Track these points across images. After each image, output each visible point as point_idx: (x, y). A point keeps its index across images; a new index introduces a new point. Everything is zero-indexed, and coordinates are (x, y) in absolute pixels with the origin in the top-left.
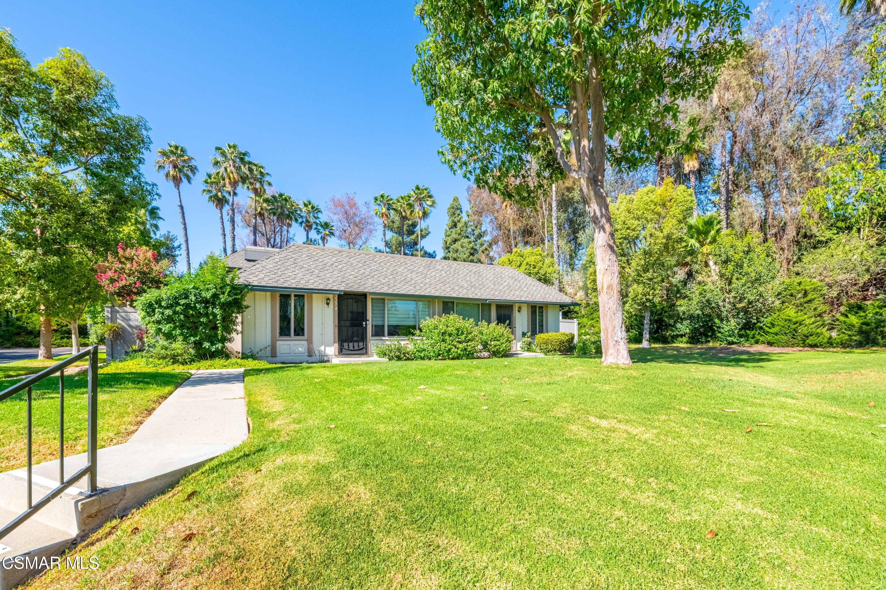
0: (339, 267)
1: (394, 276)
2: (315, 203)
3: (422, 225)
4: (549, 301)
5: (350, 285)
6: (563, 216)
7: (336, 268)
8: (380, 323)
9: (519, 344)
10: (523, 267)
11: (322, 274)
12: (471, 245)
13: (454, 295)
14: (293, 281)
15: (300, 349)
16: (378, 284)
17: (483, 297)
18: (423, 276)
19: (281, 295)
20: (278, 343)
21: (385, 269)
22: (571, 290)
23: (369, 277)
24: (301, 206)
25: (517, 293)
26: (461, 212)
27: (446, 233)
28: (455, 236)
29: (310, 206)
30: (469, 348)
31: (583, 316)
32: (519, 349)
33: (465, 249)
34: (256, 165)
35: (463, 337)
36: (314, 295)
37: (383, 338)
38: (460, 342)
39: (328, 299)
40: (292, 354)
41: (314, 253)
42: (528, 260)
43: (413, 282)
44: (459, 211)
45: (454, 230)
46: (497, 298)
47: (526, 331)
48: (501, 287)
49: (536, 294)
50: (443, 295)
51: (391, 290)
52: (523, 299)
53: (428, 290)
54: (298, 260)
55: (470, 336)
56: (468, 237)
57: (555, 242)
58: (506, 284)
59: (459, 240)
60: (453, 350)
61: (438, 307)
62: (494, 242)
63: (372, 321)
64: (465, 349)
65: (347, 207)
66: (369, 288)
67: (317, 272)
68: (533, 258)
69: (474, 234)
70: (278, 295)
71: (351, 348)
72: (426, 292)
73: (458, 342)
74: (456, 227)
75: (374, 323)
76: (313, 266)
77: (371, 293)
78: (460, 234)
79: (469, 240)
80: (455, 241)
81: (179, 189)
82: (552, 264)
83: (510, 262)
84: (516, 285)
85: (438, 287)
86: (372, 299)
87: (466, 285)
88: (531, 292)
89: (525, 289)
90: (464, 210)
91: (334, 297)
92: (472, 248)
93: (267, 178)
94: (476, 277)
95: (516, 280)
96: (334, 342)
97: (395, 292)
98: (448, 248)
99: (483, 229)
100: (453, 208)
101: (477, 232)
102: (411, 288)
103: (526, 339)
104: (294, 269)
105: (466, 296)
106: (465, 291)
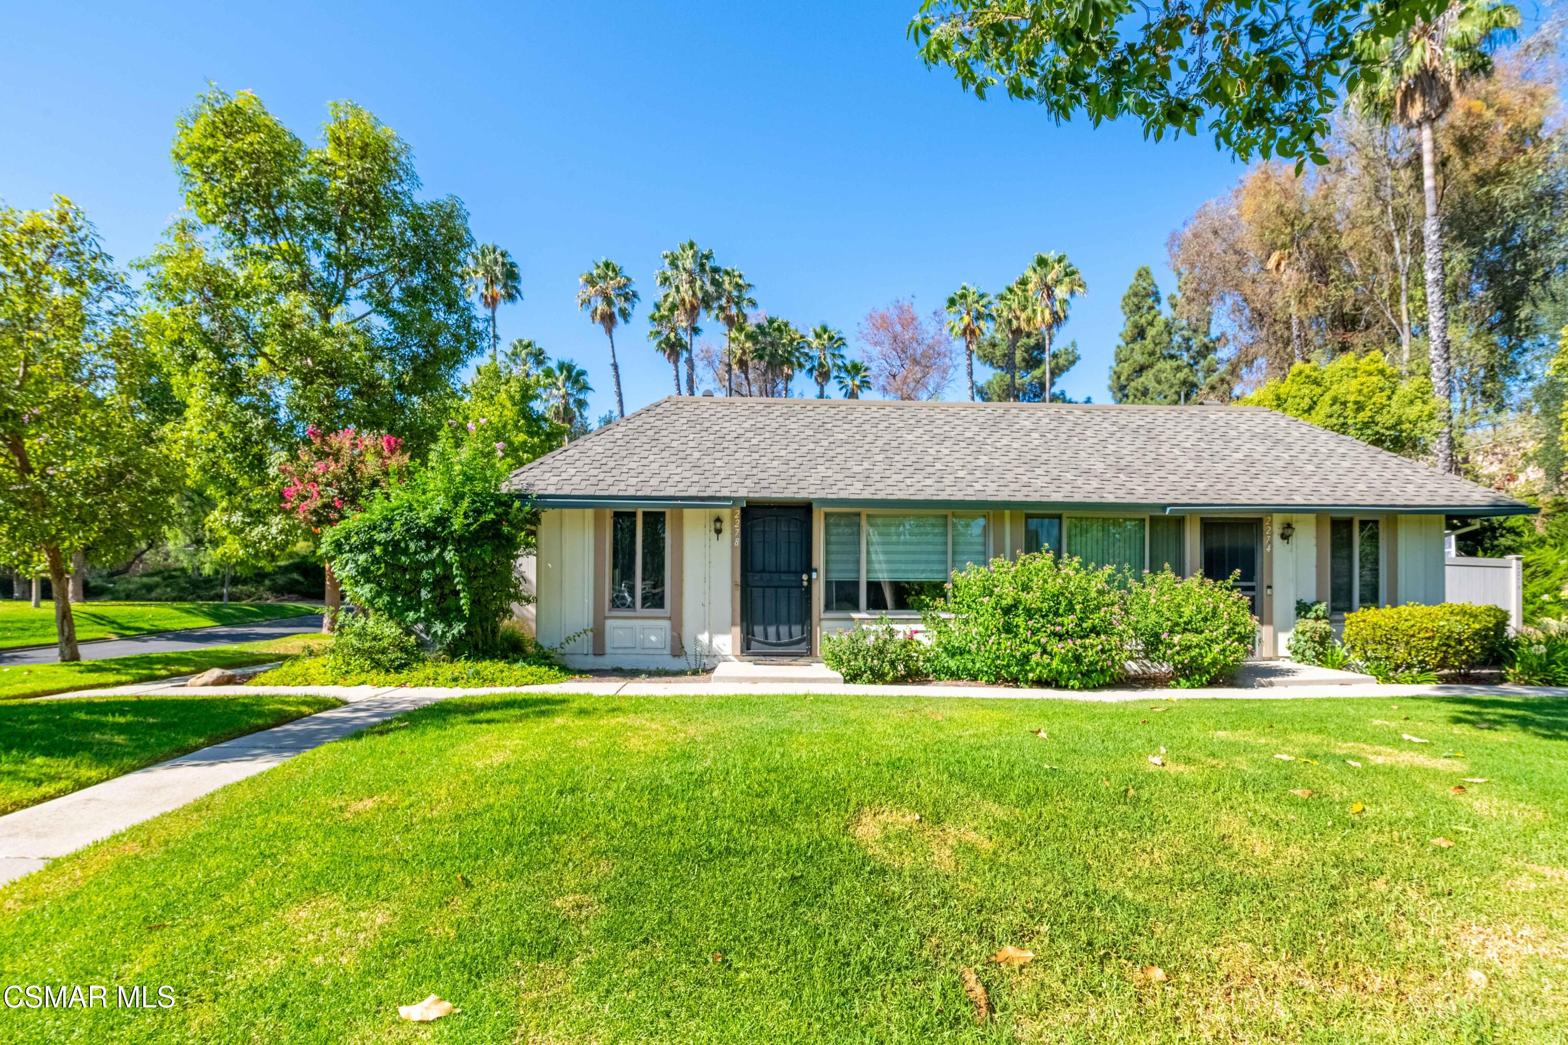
0: (754, 441)
1: (889, 454)
2: (833, 329)
3: (1059, 342)
4: (1400, 501)
5: (764, 484)
6: (1460, 257)
7: (747, 445)
8: (848, 577)
9: (1285, 639)
10: (1323, 409)
11: (707, 459)
12: (1181, 376)
13: (1057, 497)
14: (633, 481)
15: (653, 638)
16: (839, 477)
17: (1153, 499)
18: (973, 448)
19: (617, 515)
20: (609, 623)
21: (870, 438)
22: (1495, 468)
23: (821, 461)
24: (811, 338)
25: (1279, 482)
26: (1158, 301)
27: (1117, 355)
28: (1140, 358)
29: (826, 336)
30: (1090, 656)
31: (1542, 542)
32: (1283, 651)
33: (1165, 387)
34: (727, 273)
35: (1069, 621)
36: (686, 512)
37: (855, 615)
38: (1061, 637)
39: (718, 520)
40: (638, 650)
41: (706, 415)
42: (1338, 390)
43: (938, 466)
44: (1150, 301)
45: (1137, 346)
46: (1204, 500)
47: (1310, 597)
48: (1220, 468)
49: (1348, 481)
50: (1019, 497)
51: (872, 490)
52: (1299, 499)
53: (978, 486)
54: (664, 433)
55: (1095, 619)
56: (1172, 357)
57: (1434, 334)
58: (1240, 456)
59: (1151, 366)
60: (1034, 659)
61: (1010, 531)
62: (1246, 360)
63: (827, 571)
64: (1078, 659)
65: (898, 328)
66: (812, 489)
67: (697, 455)
68: (1354, 384)
69: (1188, 349)
70: (609, 514)
71: (772, 639)
72: (970, 491)
73: (1054, 634)
74: (1143, 338)
75: (835, 577)
76: (691, 444)
77: (824, 502)
78: (1152, 354)
79: (1174, 364)
80: (1141, 370)
81: (611, 337)
82: (1423, 394)
83: (1280, 402)
84: (1278, 458)
85: (1009, 476)
86: (827, 515)
87: (1100, 467)
88: (1333, 478)
89: (1311, 467)
90: (1164, 296)
91: (733, 514)
92: (1184, 382)
93: (747, 295)
94: (1139, 443)
95: (1278, 442)
96: (733, 624)
97: (881, 496)
98: (1122, 388)
99: (1215, 332)
100: (1136, 295)
101: (1195, 344)
102: (928, 482)
103: (1311, 623)
104: (645, 454)
105: (1095, 499)
106: (1095, 483)
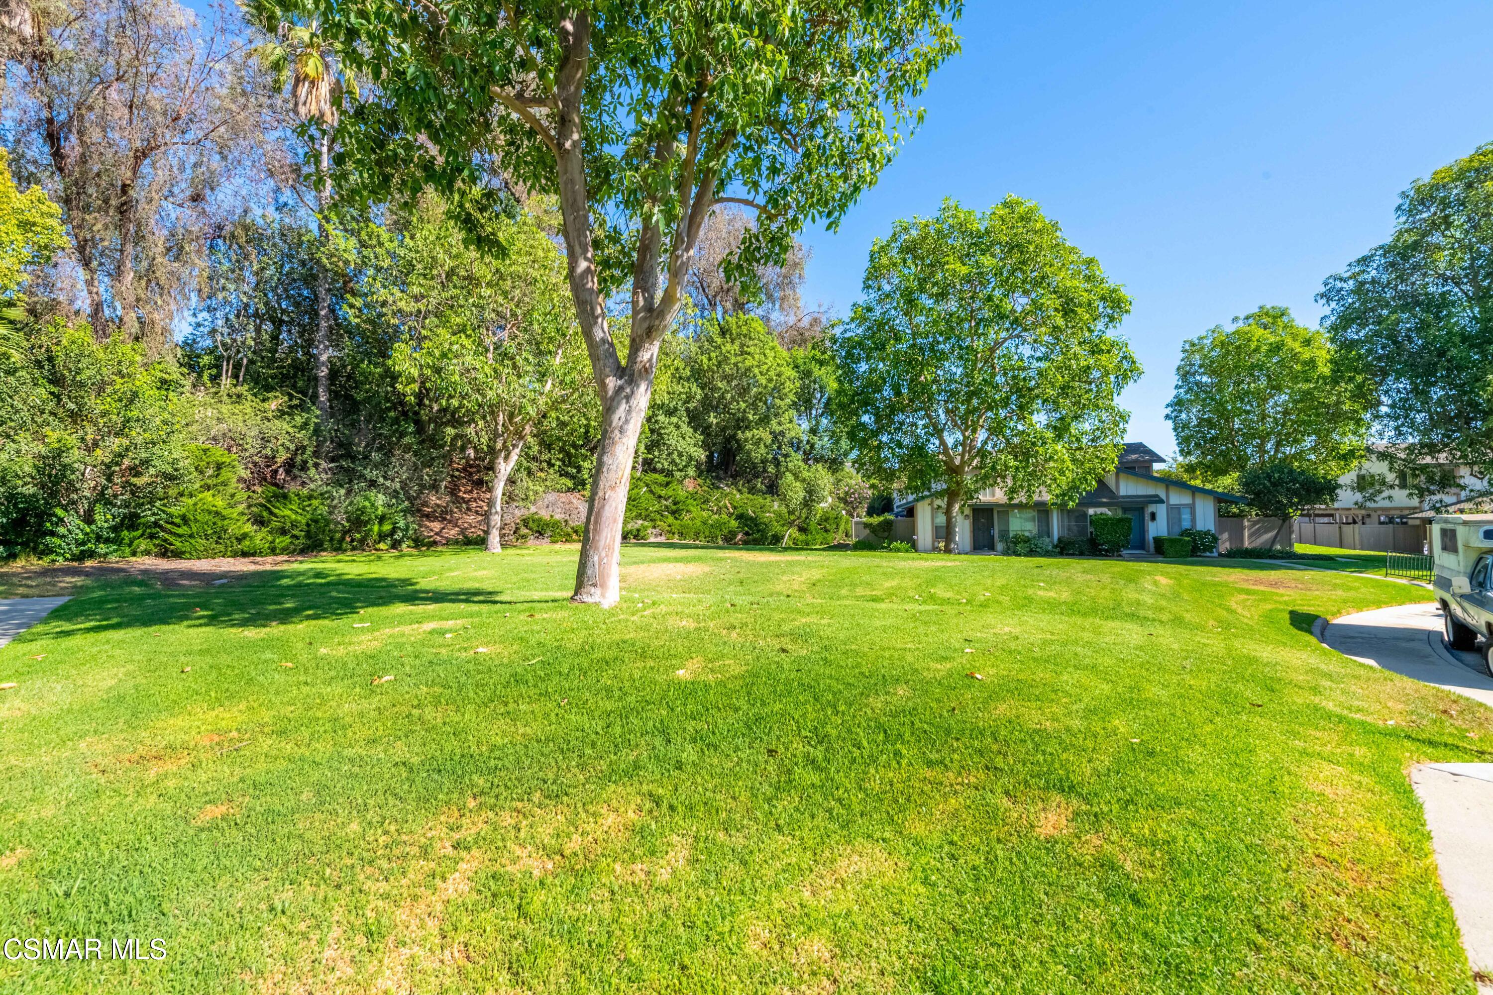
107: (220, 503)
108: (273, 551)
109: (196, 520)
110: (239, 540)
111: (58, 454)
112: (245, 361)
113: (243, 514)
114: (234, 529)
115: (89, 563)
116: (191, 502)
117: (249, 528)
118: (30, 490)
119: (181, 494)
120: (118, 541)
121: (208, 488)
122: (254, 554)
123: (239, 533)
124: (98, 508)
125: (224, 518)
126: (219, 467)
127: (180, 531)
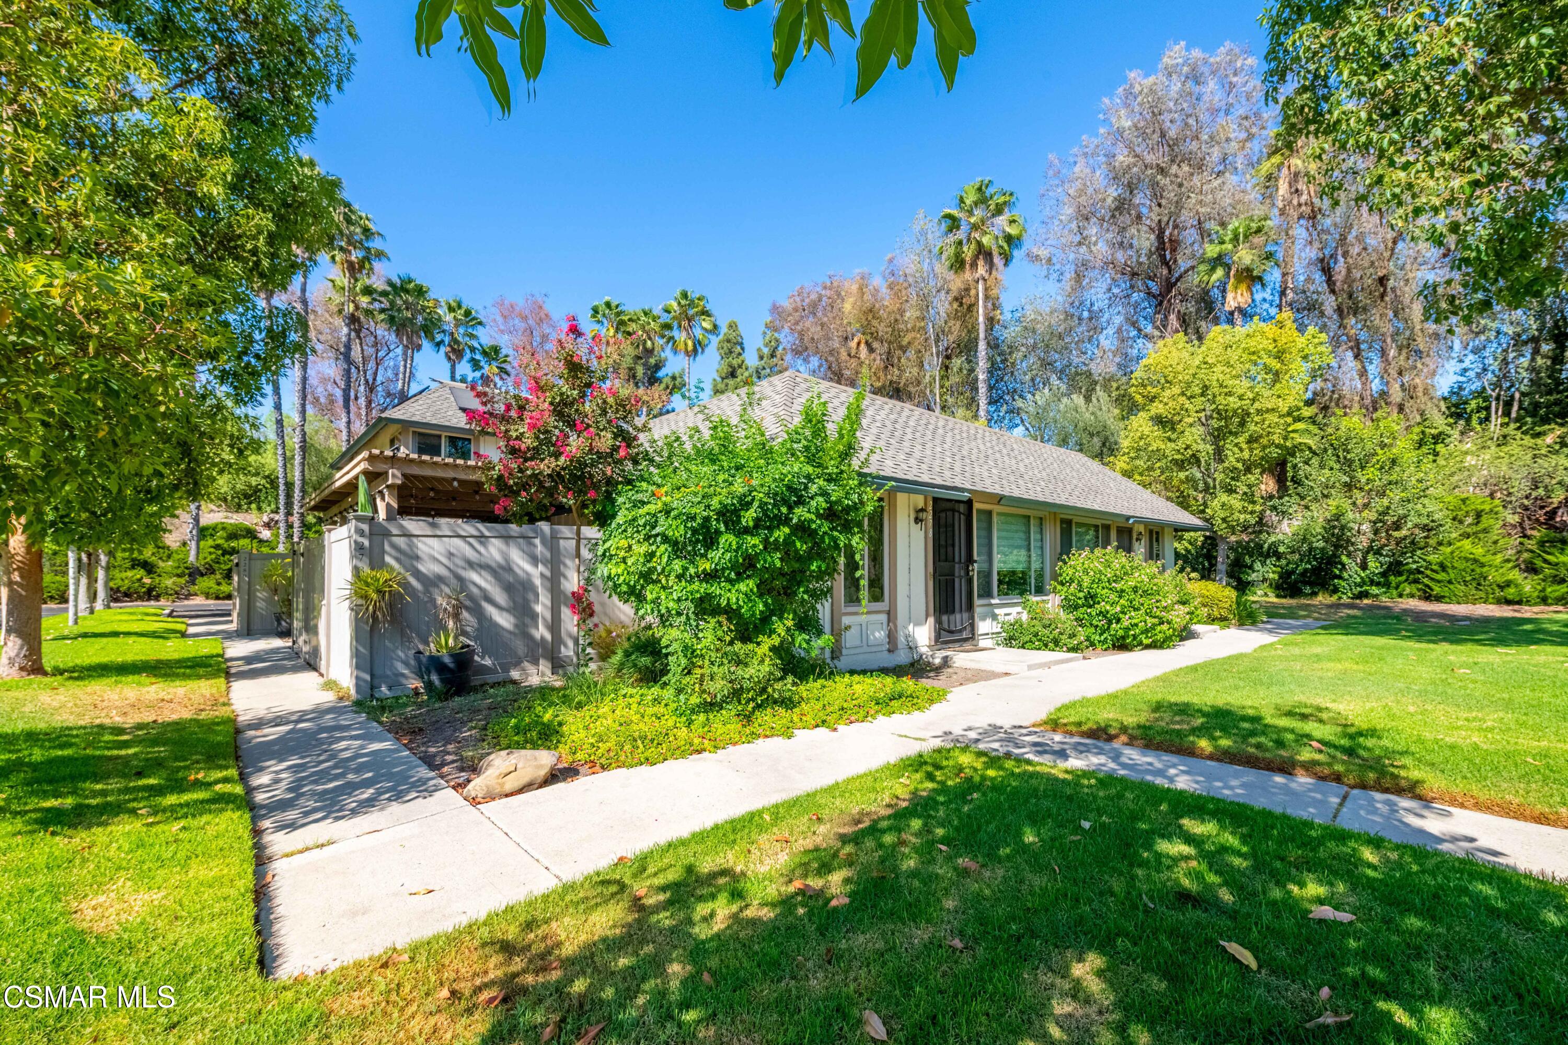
2: (471, 305)
8: (985, 567)
15: (877, 634)
17: (1123, 512)
24: (443, 310)
29: (460, 312)
37: (993, 601)
39: (922, 510)
40: (865, 648)
44: (739, 348)
51: (1024, 491)
53: (1061, 494)
65: (533, 322)
71: (952, 627)
72: (1063, 498)
74: (734, 376)
86: (977, 511)
91: (928, 505)
93: (378, 243)
96: (928, 614)
100: (728, 341)
107: (1479, 551)
108: (1544, 600)
109: (1454, 568)
110: (1501, 588)
111: (1337, 517)
112: (1517, 395)
113: (1508, 561)
114: (1494, 576)
115: (1366, 601)
116: (1449, 550)
117: (1515, 575)
118: (1321, 544)
119: (1440, 544)
120: (1387, 585)
121: (1468, 536)
122: (1519, 603)
123: (1500, 580)
124: (1370, 557)
125: (1483, 565)
126: (1479, 515)
127: (1438, 577)
